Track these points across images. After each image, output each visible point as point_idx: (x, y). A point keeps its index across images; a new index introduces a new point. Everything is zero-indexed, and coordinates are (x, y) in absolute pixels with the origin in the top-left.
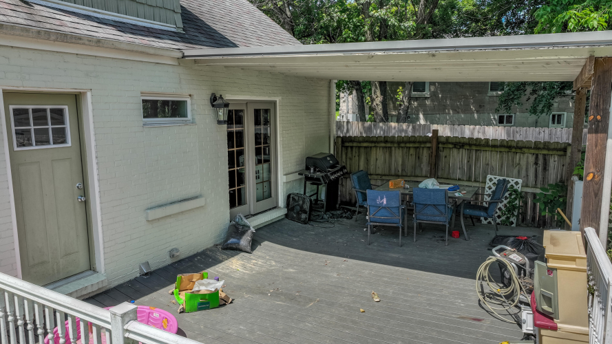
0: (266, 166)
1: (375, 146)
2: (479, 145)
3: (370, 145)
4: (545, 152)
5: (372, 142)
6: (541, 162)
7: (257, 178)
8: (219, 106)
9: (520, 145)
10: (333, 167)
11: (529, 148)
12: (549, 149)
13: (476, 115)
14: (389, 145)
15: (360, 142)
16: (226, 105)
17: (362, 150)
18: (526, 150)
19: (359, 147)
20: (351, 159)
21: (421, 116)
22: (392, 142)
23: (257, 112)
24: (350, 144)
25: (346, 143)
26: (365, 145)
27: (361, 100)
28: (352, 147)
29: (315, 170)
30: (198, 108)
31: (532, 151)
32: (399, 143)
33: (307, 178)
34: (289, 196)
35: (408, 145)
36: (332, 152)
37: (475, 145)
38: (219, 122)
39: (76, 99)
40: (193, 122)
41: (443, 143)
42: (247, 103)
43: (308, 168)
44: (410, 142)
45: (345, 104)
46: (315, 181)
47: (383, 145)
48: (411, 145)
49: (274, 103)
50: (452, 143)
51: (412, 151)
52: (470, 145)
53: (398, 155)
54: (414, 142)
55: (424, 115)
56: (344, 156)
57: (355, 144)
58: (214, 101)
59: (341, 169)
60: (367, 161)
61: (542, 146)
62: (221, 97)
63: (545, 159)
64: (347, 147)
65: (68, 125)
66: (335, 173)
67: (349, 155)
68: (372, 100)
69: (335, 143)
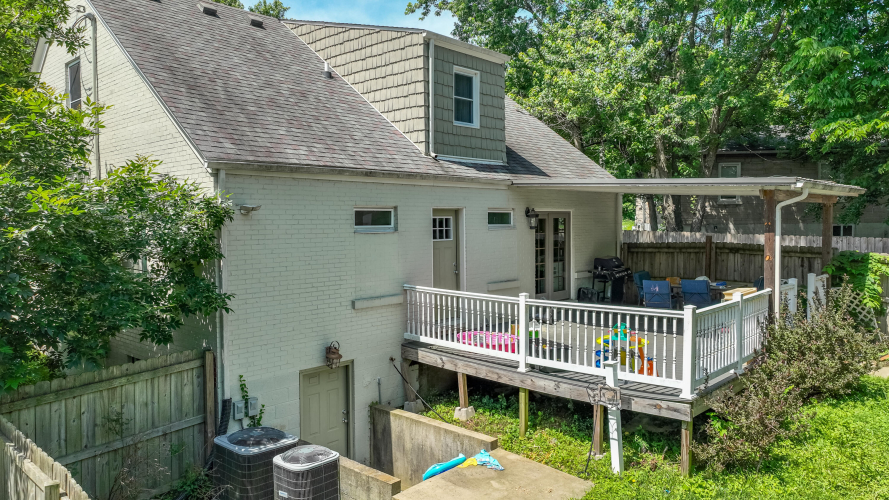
0: (561, 263)
1: (659, 252)
2: (752, 250)
3: (654, 250)
4: (809, 256)
5: (656, 248)
6: (806, 264)
7: (555, 273)
8: (532, 216)
9: (788, 249)
10: (618, 267)
11: (796, 252)
12: (812, 253)
13: (801, 225)
14: (671, 250)
15: (645, 248)
16: (537, 216)
17: (647, 256)
18: (793, 254)
19: (644, 253)
20: (636, 264)
21: (731, 226)
22: (675, 248)
23: (556, 221)
24: (636, 250)
25: (633, 248)
26: (649, 250)
27: (653, 208)
28: (637, 253)
29: (602, 269)
30: (517, 218)
31: (798, 255)
32: (681, 248)
33: (596, 276)
34: (579, 290)
35: (689, 250)
36: (618, 256)
37: (749, 250)
38: (531, 228)
39: (457, 212)
40: (514, 227)
41: (720, 248)
42: (549, 213)
43: (596, 268)
44: (691, 248)
45: (641, 212)
46: (603, 279)
47: (666, 250)
48: (692, 250)
49: (569, 213)
50: (728, 249)
51: (693, 256)
52: (744, 250)
53: (680, 259)
54: (695, 248)
55: (735, 225)
56: (630, 261)
57: (640, 250)
58: (528, 213)
59: (627, 270)
60: (652, 265)
61: (806, 250)
62: (533, 210)
63: (809, 262)
64: (633, 252)
65: (452, 228)
66: (620, 272)
67: (635, 260)
68: (664, 209)
69: (622, 249)
